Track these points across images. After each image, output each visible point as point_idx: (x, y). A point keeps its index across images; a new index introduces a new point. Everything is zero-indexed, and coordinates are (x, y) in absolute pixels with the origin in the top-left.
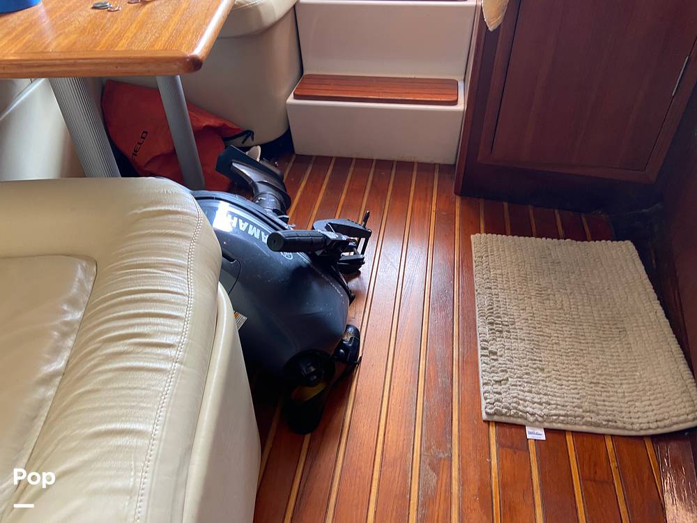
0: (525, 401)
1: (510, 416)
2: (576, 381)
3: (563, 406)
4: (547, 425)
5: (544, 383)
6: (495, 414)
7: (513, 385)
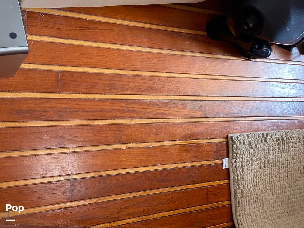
0: (242, 158)
1: (233, 150)
2: (257, 186)
3: (243, 179)
4: (231, 169)
5: (253, 169)
6: (232, 141)
7: (249, 151)
